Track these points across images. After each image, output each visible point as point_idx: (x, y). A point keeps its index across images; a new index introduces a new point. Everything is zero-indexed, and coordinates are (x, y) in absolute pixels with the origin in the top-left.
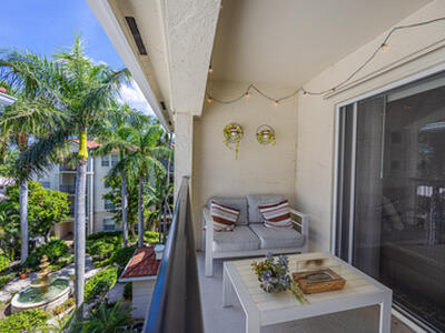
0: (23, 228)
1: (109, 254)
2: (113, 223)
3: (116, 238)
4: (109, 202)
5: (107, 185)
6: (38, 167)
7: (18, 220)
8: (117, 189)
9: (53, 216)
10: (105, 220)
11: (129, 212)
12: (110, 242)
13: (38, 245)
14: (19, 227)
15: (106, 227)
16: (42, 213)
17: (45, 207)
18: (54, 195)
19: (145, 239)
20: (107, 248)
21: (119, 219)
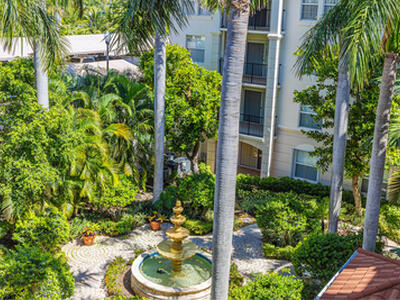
0: (157, 135)
1: (296, 236)
2: (312, 161)
3: (313, 203)
4: (309, 110)
5: (306, 69)
6: (162, 14)
7: (152, 120)
8: (329, 82)
9: (202, 122)
10: (296, 152)
11: (351, 145)
12: (298, 209)
13: (180, 174)
14: (152, 132)
15: (298, 169)
16: (187, 113)
17: (193, 103)
18: (208, 80)
19: (384, 225)
20: (291, 222)
21: (324, 156)
